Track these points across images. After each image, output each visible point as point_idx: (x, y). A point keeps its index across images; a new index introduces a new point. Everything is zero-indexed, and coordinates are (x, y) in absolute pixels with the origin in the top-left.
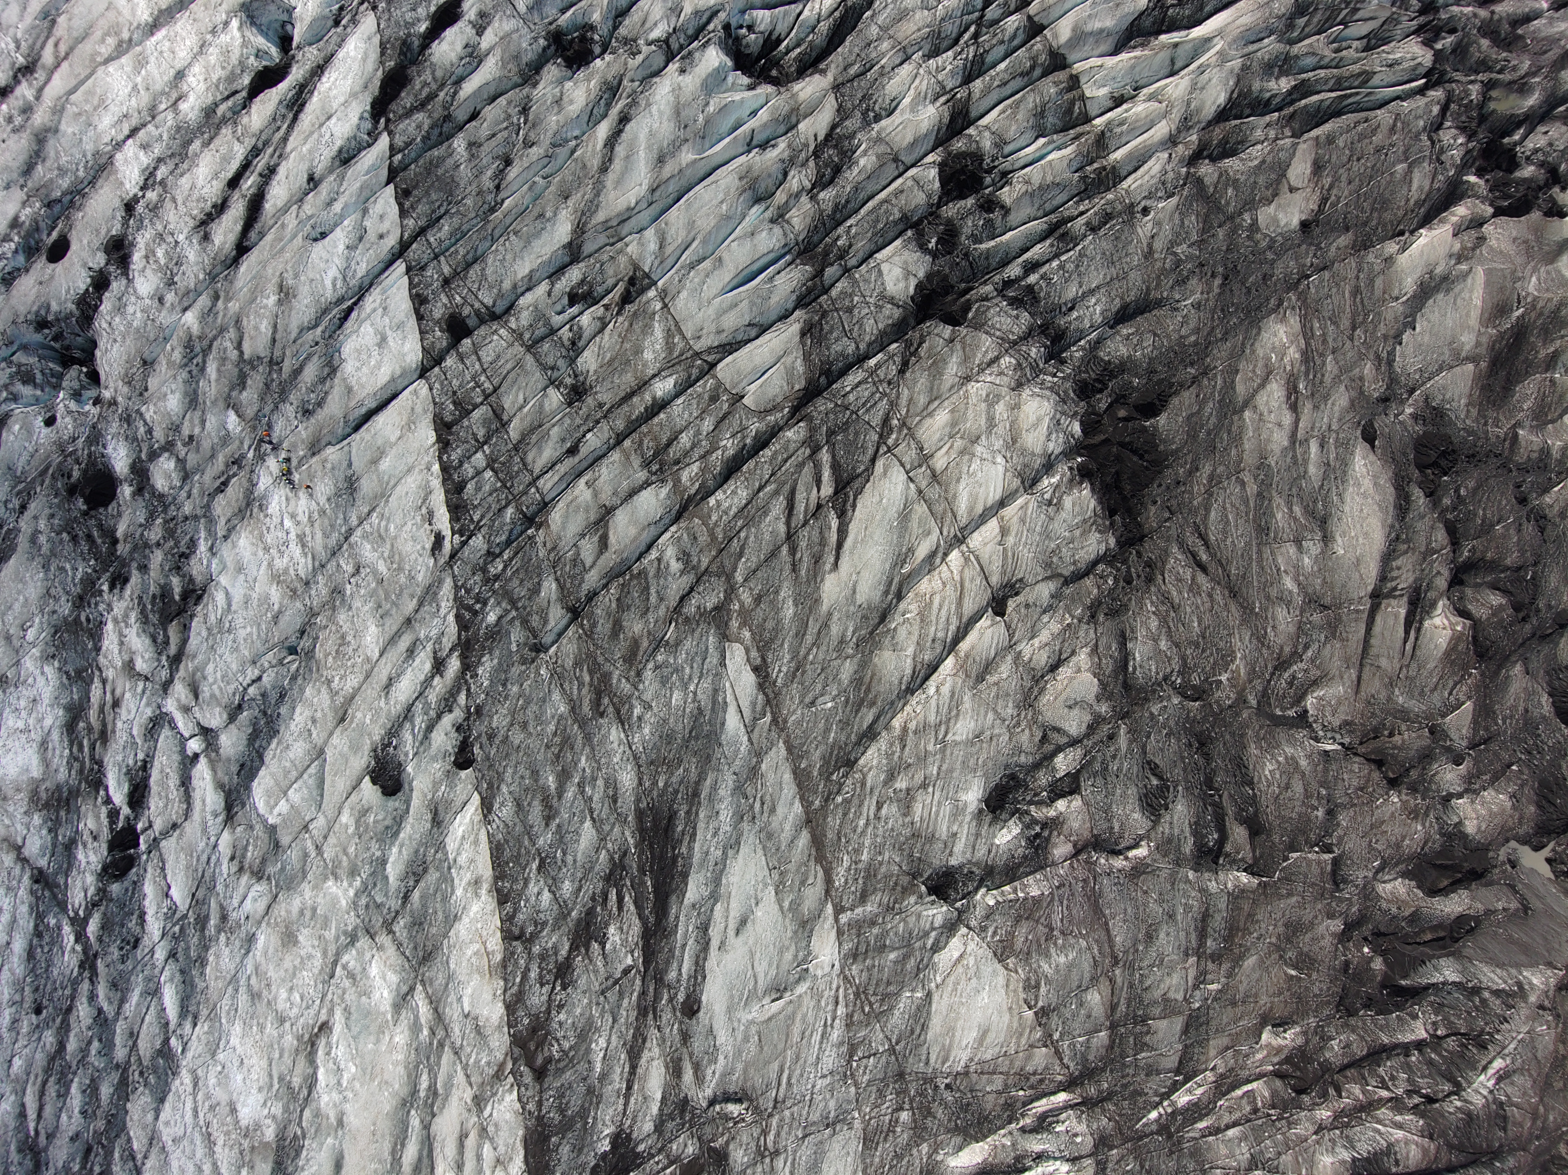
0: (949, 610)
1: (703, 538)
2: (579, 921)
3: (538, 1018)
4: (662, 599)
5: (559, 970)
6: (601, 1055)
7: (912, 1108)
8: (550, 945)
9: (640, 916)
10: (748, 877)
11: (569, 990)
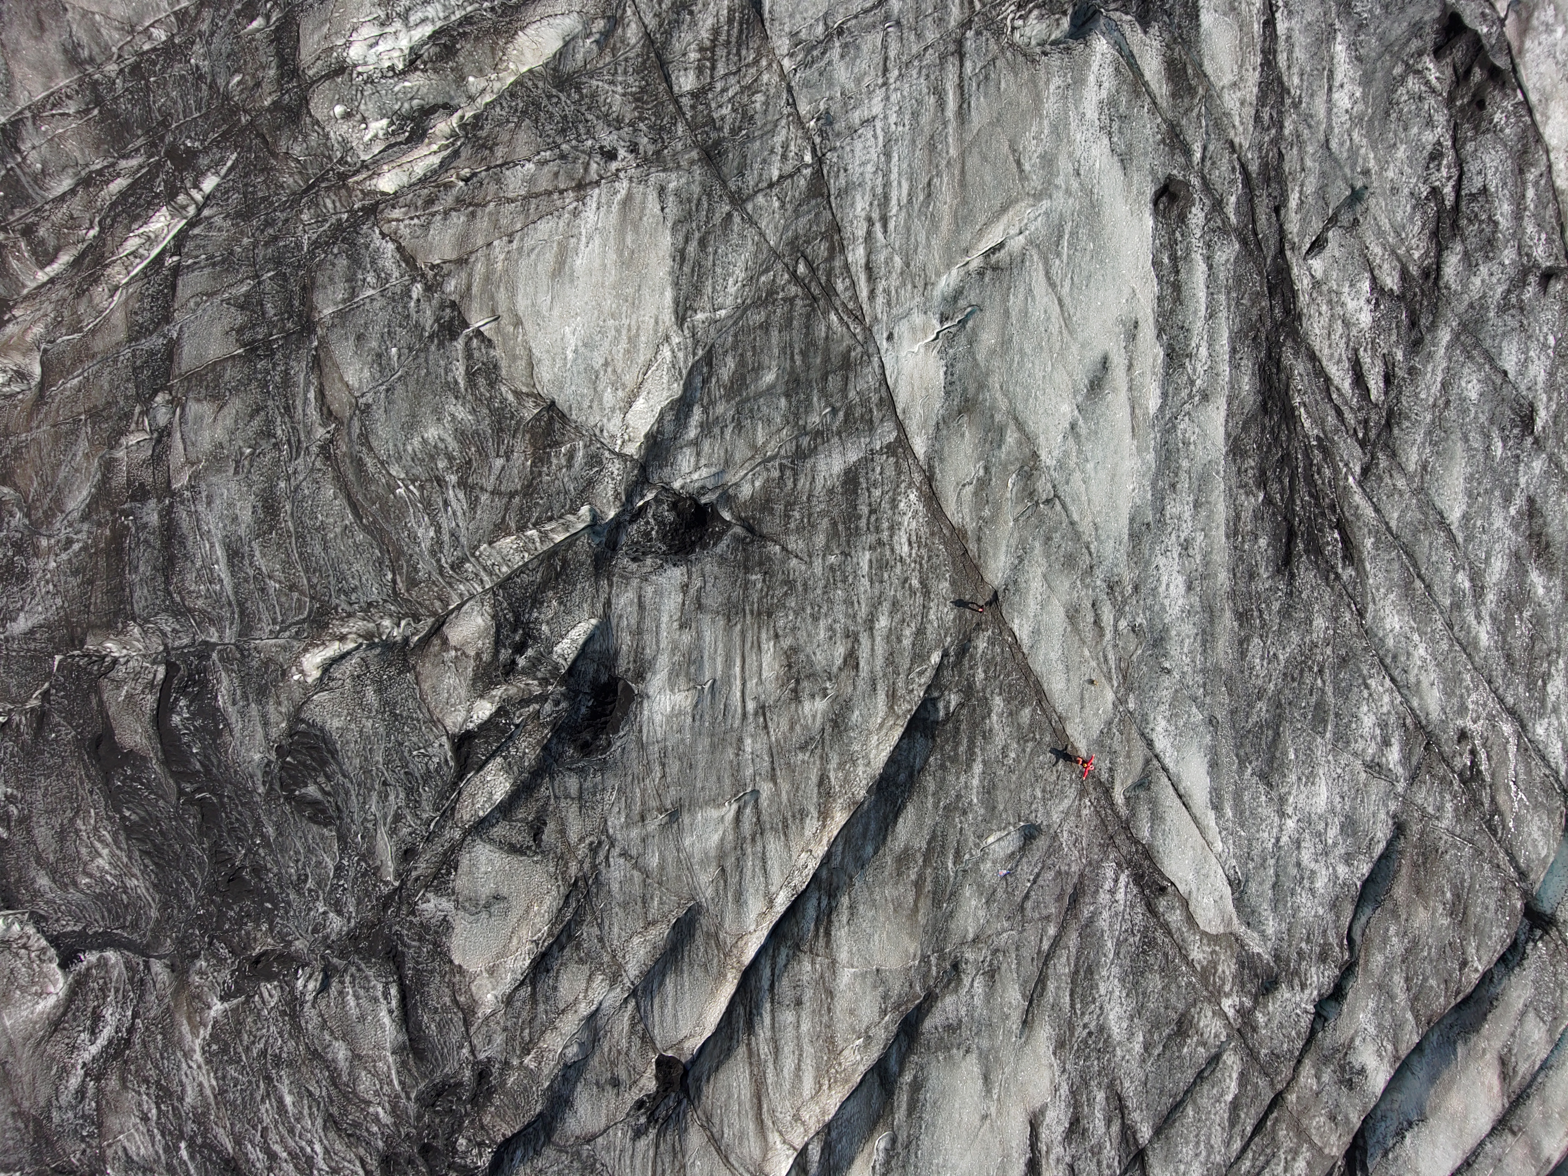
0: (778, 1071)
1: (1318, 1122)
2: (1433, 327)
3: (1476, 128)
4: (1380, 986)
5: (1455, 225)
6: (1339, 77)
7: (676, 102)
8: (1484, 270)
9: (1313, 357)
10: (1103, 475)
11: (1425, 191)
